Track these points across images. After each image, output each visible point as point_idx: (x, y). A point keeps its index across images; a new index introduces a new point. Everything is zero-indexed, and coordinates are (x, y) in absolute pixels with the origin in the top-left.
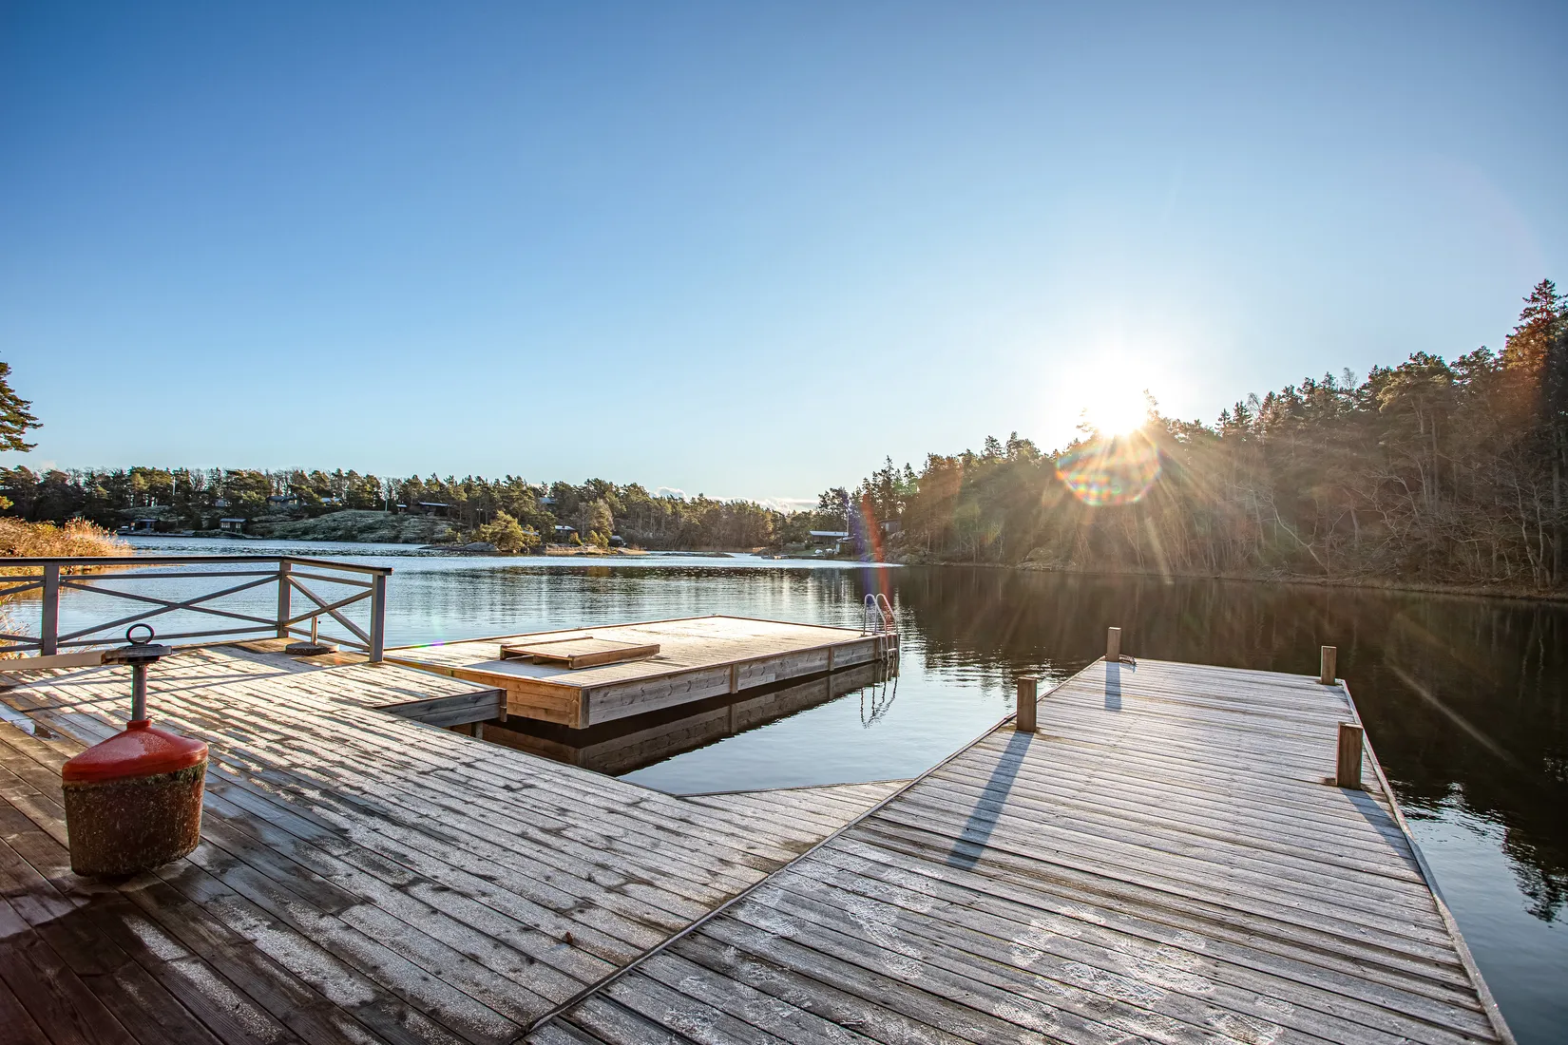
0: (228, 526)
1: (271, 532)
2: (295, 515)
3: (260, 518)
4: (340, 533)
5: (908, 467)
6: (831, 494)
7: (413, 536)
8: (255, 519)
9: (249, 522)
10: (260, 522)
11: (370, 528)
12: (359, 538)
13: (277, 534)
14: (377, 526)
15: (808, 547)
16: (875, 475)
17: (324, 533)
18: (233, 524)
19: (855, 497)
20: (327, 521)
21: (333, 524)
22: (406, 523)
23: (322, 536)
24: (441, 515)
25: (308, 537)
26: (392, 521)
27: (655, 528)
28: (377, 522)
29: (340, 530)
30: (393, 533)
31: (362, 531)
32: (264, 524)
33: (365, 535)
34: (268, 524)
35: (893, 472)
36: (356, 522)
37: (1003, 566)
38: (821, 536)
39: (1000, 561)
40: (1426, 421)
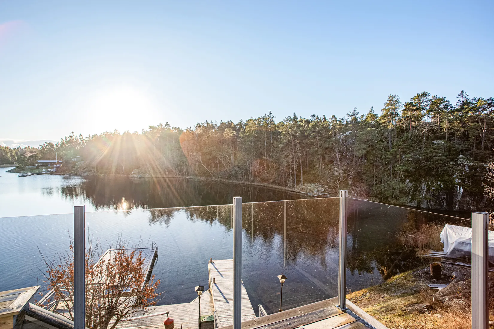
5: (81, 135)
6: (46, 145)
15: (38, 168)
16: (66, 137)
19: (57, 146)
35: (74, 137)
37: (124, 175)
38: (42, 163)
39: (123, 174)
40: (232, 142)
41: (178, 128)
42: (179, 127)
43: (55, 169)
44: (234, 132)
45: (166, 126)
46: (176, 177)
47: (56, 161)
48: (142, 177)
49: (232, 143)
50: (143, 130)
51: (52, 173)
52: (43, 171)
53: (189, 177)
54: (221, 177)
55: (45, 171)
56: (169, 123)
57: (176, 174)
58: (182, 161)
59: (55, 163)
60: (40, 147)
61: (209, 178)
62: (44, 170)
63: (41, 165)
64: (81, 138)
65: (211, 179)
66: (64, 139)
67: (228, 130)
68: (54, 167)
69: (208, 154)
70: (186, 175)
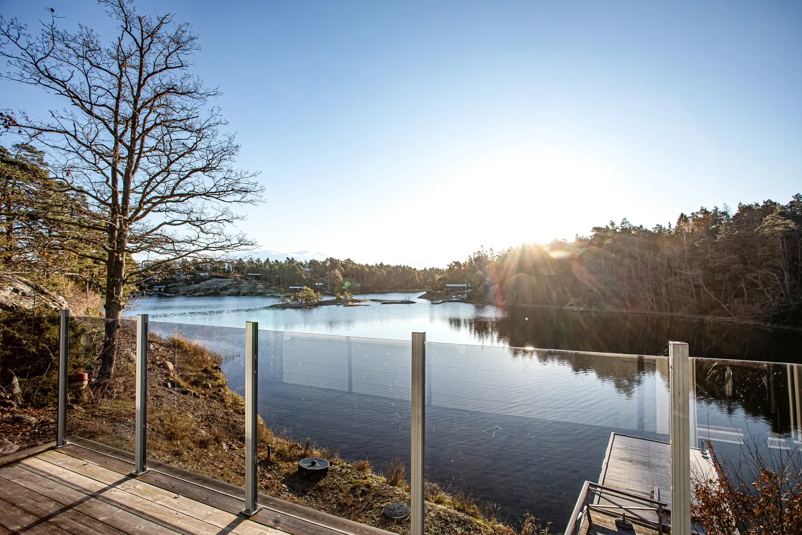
0: (157, 290)
1: (178, 292)
2: (188, 282)
3: (172, 285)
4: (211, 291)
5: (491, 250)
6: (453, 264)
7: (247, 291)
8: (169, 286)
9: (167, 287)
10: (172, 287)
11: (225, 288)
12: (221, 293)
13: (181, 293)
14: (229, 287)
15: (448, 294)
16: (474, 253)
17: (204, 292)
18: (160, 289)
19: (465, 266)
20: (204, 286)
21: (208, 287)
22: (242, 285)
23: (203, 293)
24: (258, 280)
25: (196, 294)
26: (235, 284)
27: (361, 281)
28: (228, 285)
29: (211, 290)
30: (236, 291)
31: (222, 290)
32: (174, 288)
33: (224, 292)
34: (176, 288)
35: (484, 253)
36: (218, 285)
37: (556, 307)
38: (452, 287)
39: (554, 304)
40: (783, 242)
41: (639, 226)
42: (641, 226)
43: (466, 295)
44: (788, 221)
45: (623, 225)
46: (647, 313)
47: (465, 285)
48: (586, 310)
49: (783, 247)
50: (577, 235)
51: (462, 301)
52: (453, 298)
53: (676, 314)
54: (757, 318)
55: (455, 298)
56: (627, 220)
57: (647, 308)
58: (660, 284)
59: (463, 288)
60: (448, 267)
61: (725, 318)
62: (454, 296)
63: (451, 290)
64: (492, 253)
65: (730, 321)
66: (473, 257)
67: (771, 219)
68: (465, 293)
69: (719, 272)
70: (666, 310)
